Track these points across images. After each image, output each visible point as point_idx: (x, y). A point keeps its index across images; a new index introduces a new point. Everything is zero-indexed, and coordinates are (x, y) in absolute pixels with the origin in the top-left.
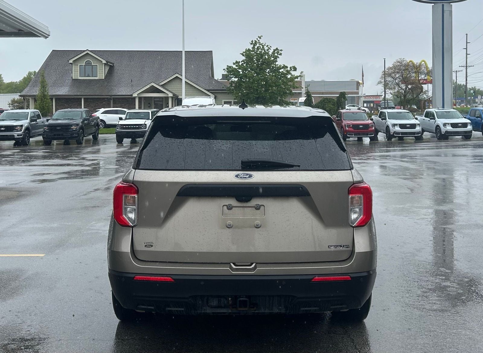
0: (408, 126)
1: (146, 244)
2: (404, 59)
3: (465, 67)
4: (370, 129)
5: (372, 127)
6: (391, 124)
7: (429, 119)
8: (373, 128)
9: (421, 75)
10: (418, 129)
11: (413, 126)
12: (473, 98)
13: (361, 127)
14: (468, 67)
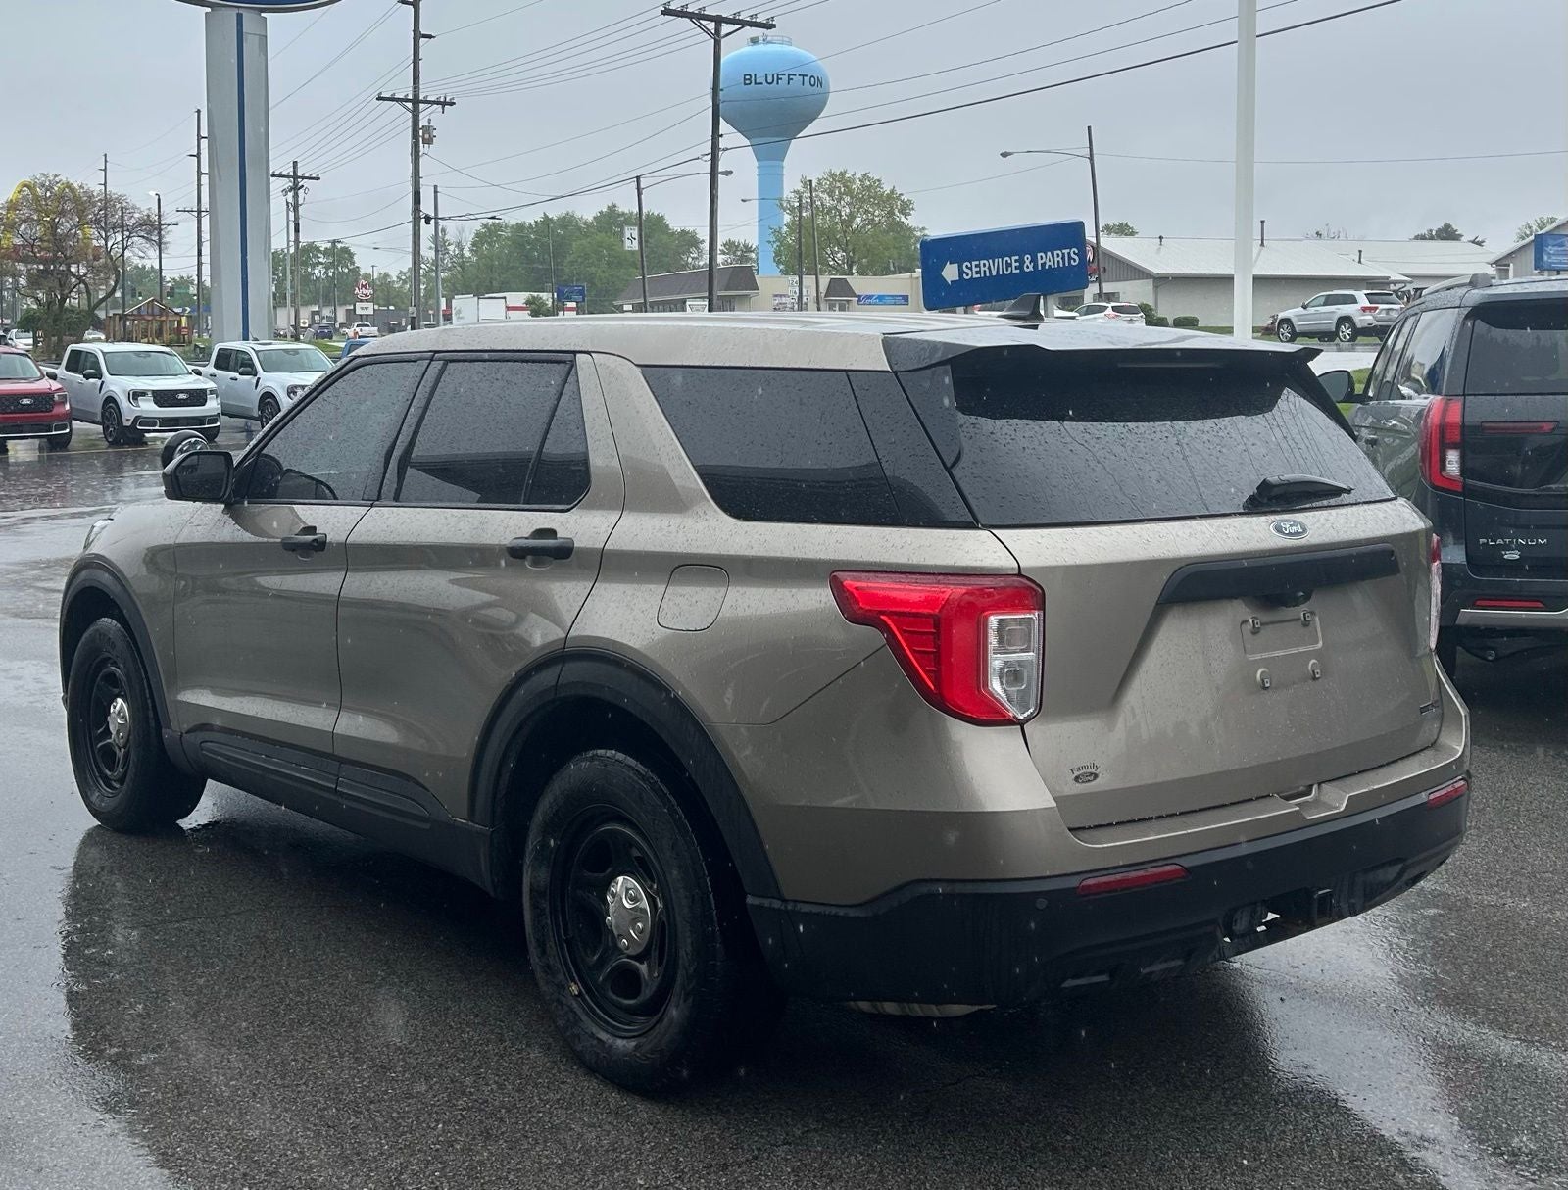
0: (182, 396)
1: (1077, 774)
2: (56, 176)
3: (196, 214)
4: (57, 410)
5: (64, 403)
6: (125, 391)
7: (236, 375)
8: (67, 407)
9: (114, 233)
10: (212, 405)
11: (198, 397)
12: (189, 309)
13: (28, 404)
14: (203, 214)
